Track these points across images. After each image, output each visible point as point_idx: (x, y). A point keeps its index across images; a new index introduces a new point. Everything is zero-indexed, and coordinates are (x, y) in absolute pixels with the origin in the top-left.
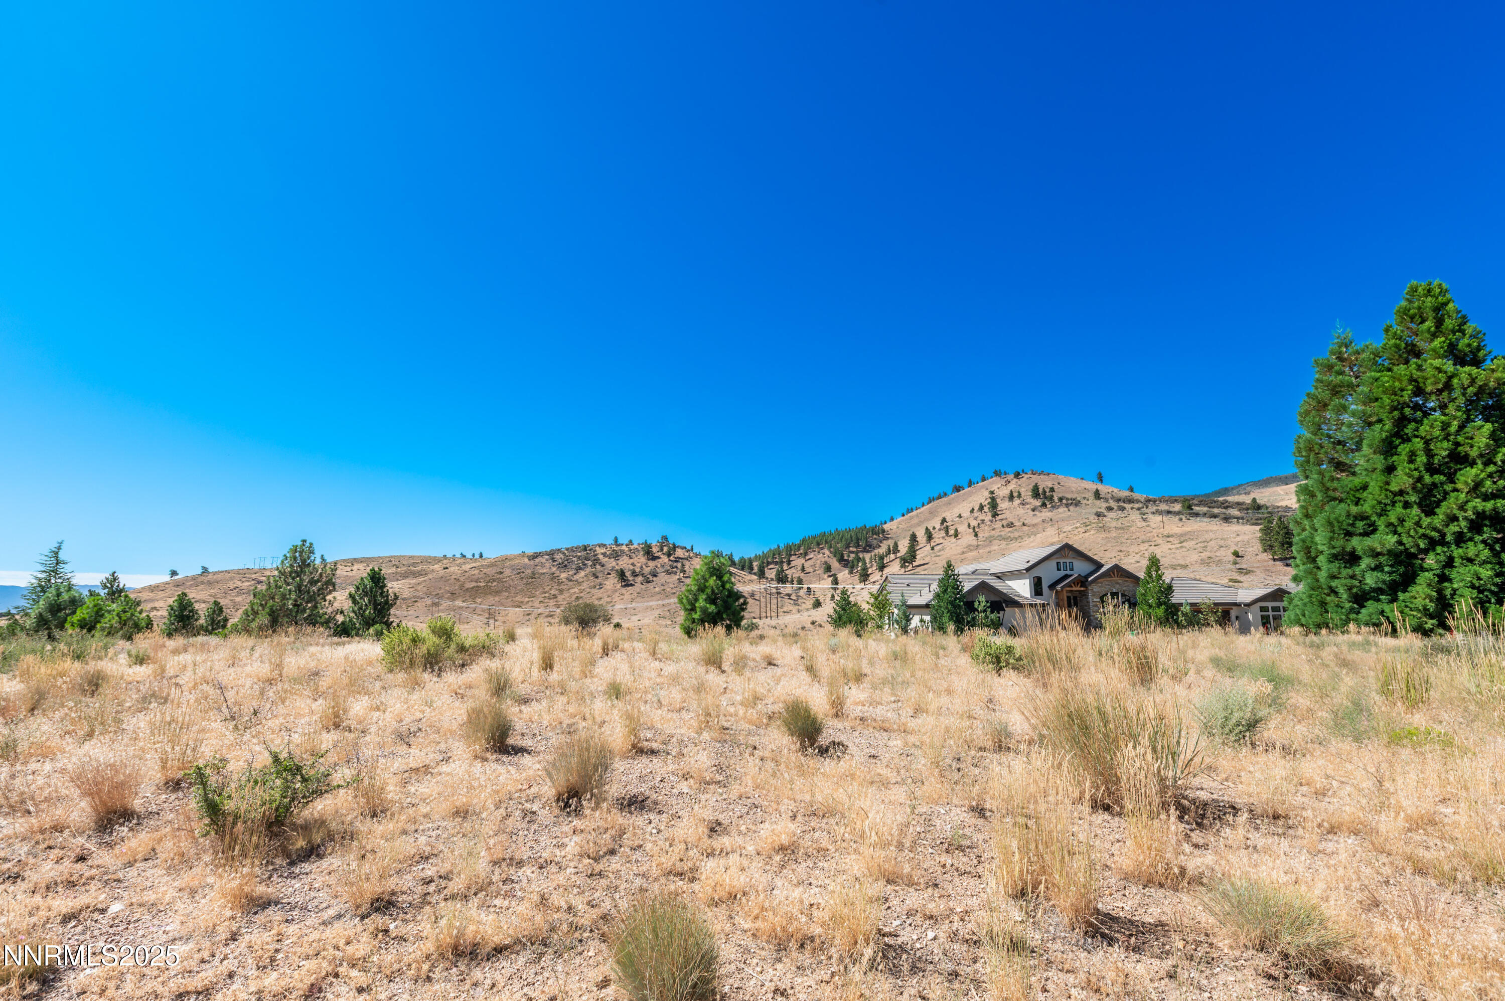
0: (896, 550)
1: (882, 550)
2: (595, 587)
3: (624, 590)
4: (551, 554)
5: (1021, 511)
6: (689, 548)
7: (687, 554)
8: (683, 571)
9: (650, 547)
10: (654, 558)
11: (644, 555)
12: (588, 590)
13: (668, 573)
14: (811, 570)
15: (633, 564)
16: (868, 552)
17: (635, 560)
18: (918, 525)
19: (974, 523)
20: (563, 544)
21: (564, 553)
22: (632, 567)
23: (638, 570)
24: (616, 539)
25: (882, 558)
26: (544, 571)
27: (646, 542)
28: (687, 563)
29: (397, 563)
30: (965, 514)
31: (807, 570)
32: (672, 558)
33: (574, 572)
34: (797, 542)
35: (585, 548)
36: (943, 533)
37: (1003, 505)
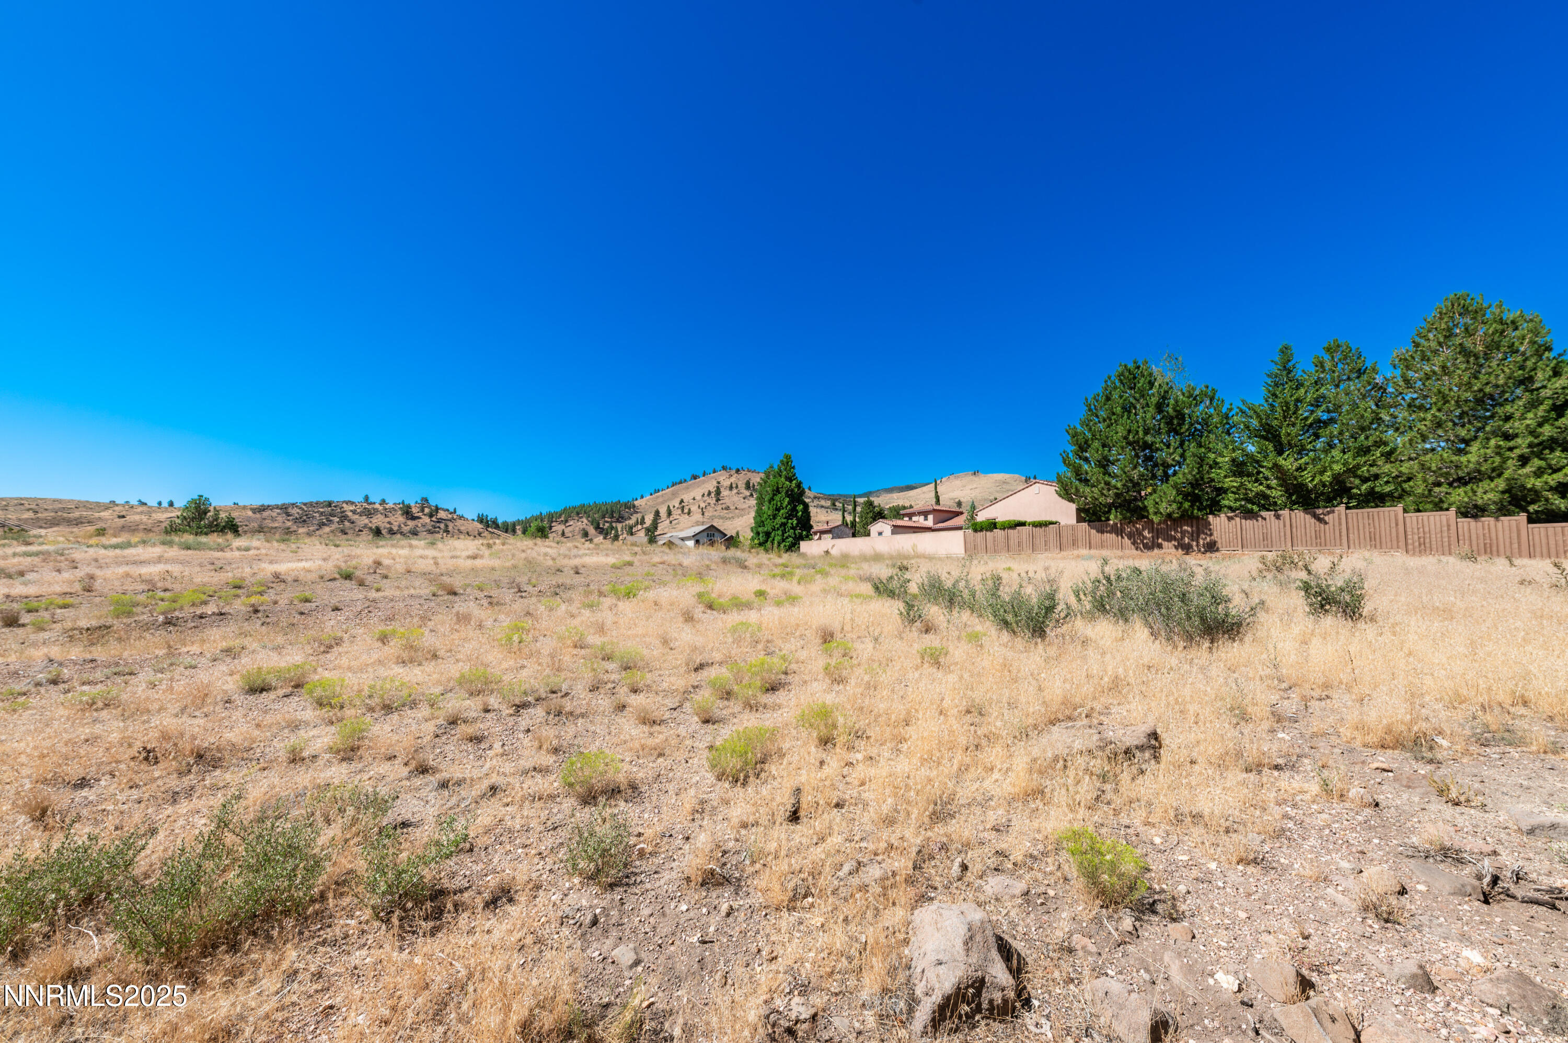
0: (643, 522)
1: (632, 522)
4: (284, 509)
5: (736, 498)
6: (452, 510)
7: (450, 516)
8: (446, 531)
9: (409, 507)
10: (414, 518)
11: (403, 515)
13: (430, 532)
14: (570, 535)
15: (389, 523)
16: (620, 522)
17: (392, 519)
18: (663, 503)
19: (703, 505)
20: (299, 499)
21: (301, 508)
22: (388, 526)
23: (395, 528)
24: (367, 498)
25: (631, 528)
26: (277, 525)
27: (403, 503)
28: (451, 525)
29: (33, 506)
30: (698, 497)
31: (567, 535)
32: (434, 519)
33: (316, 527)
34: (559, 510)
35: (330, 504)
36: (680, 511)
37: (725, 493)
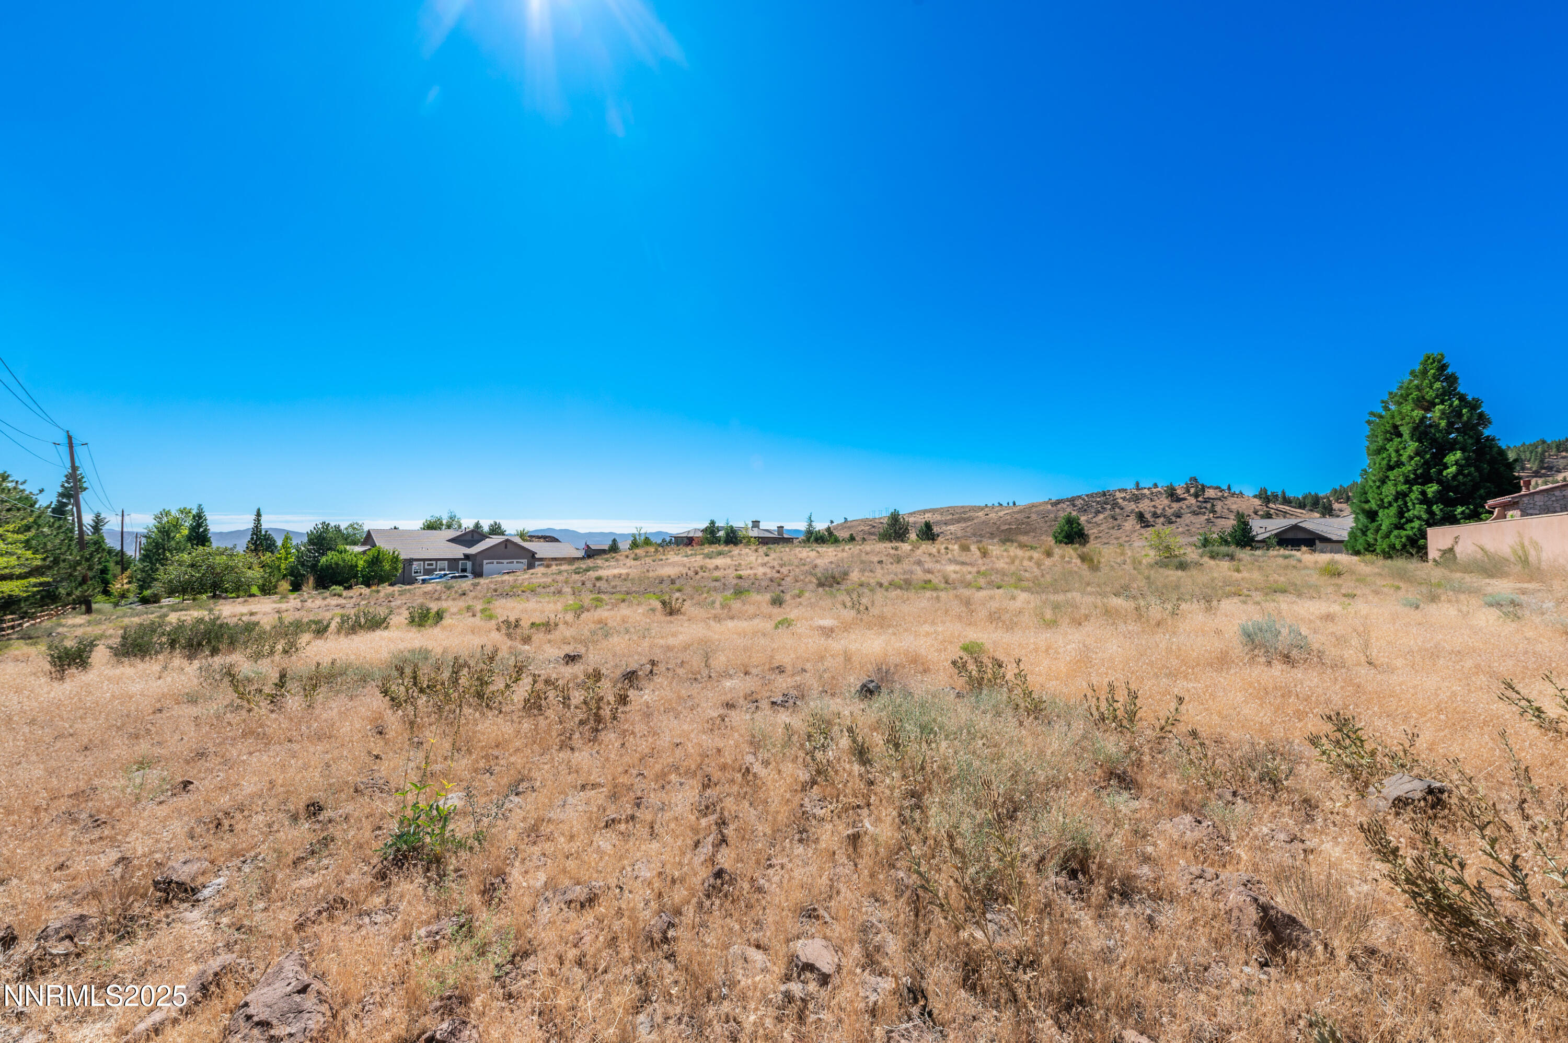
2: (1113, 528)
3: (1143, 531)
4: (1072, 501)
6: (1224, 488)
7: (1220, 494)
8: (1214, 512)
9: (1174, 489)
10: (1179, 500)
11: (1168, 497)
12: (1107, 531)
13: (1195, 513)
15: (1154, 507)
17: (1157, 503)
20: (1083, 492)
21: (1084, 500)
22: (1153, 509)
23: (1159, 512)
24: (1138, 484)
27: (1170, 485)
28: (1219, 504)
32: (1200, 499)
33: (1093, 515)
35: (1104, 494)
